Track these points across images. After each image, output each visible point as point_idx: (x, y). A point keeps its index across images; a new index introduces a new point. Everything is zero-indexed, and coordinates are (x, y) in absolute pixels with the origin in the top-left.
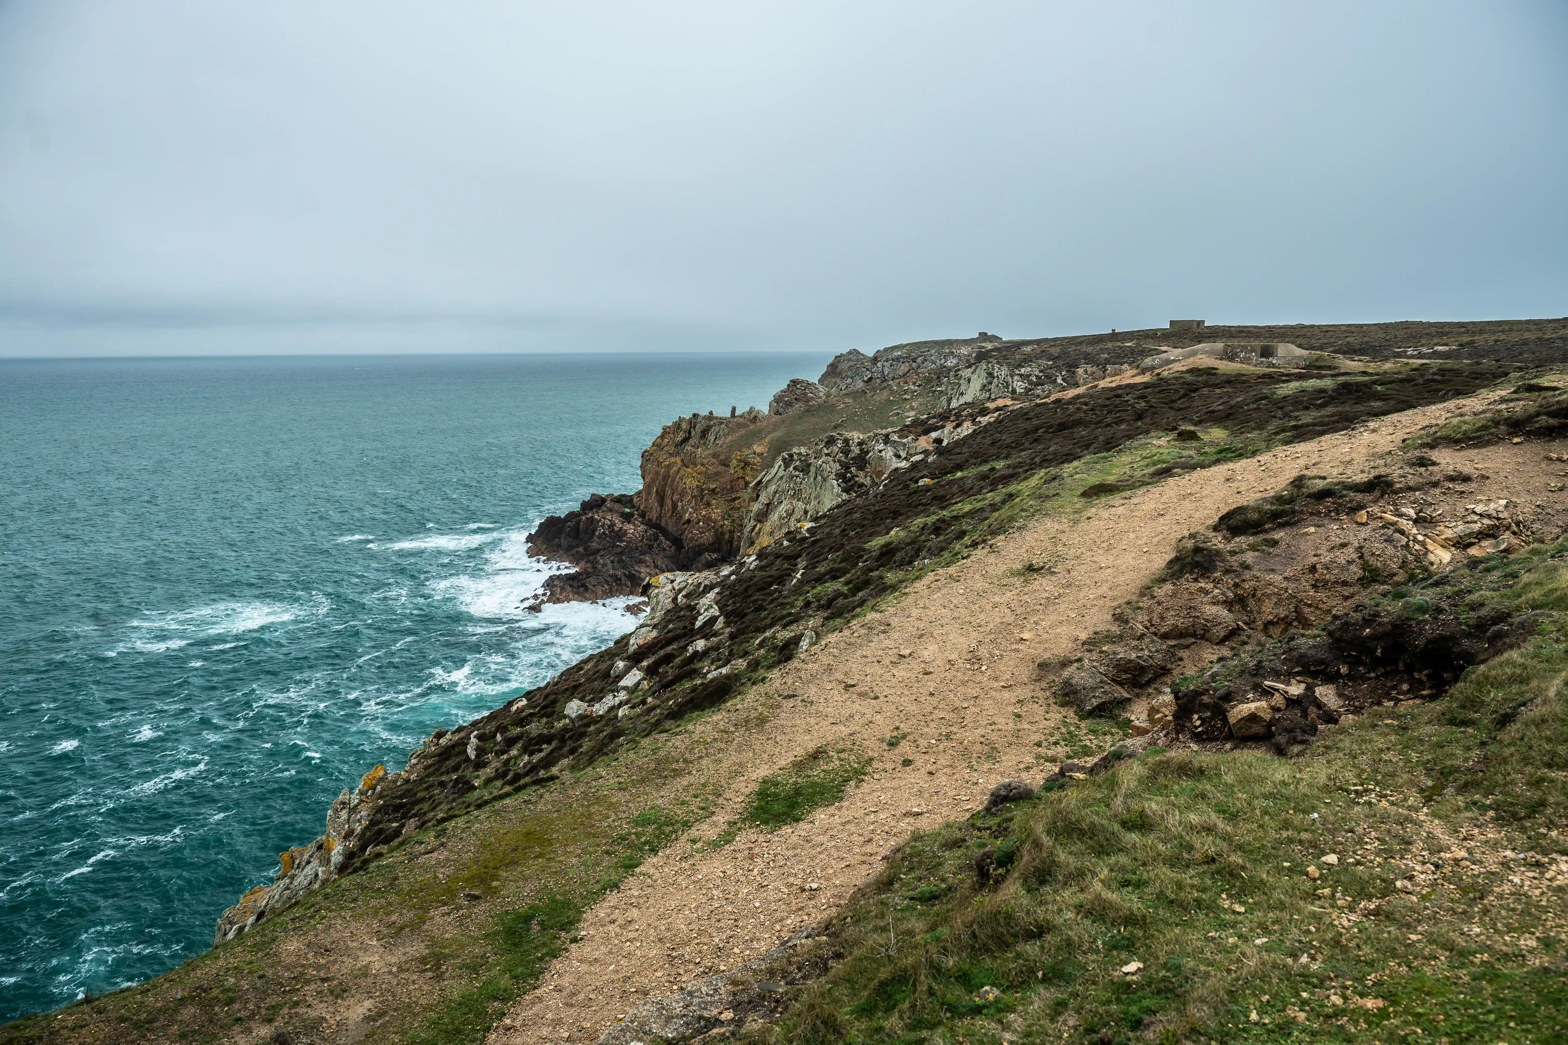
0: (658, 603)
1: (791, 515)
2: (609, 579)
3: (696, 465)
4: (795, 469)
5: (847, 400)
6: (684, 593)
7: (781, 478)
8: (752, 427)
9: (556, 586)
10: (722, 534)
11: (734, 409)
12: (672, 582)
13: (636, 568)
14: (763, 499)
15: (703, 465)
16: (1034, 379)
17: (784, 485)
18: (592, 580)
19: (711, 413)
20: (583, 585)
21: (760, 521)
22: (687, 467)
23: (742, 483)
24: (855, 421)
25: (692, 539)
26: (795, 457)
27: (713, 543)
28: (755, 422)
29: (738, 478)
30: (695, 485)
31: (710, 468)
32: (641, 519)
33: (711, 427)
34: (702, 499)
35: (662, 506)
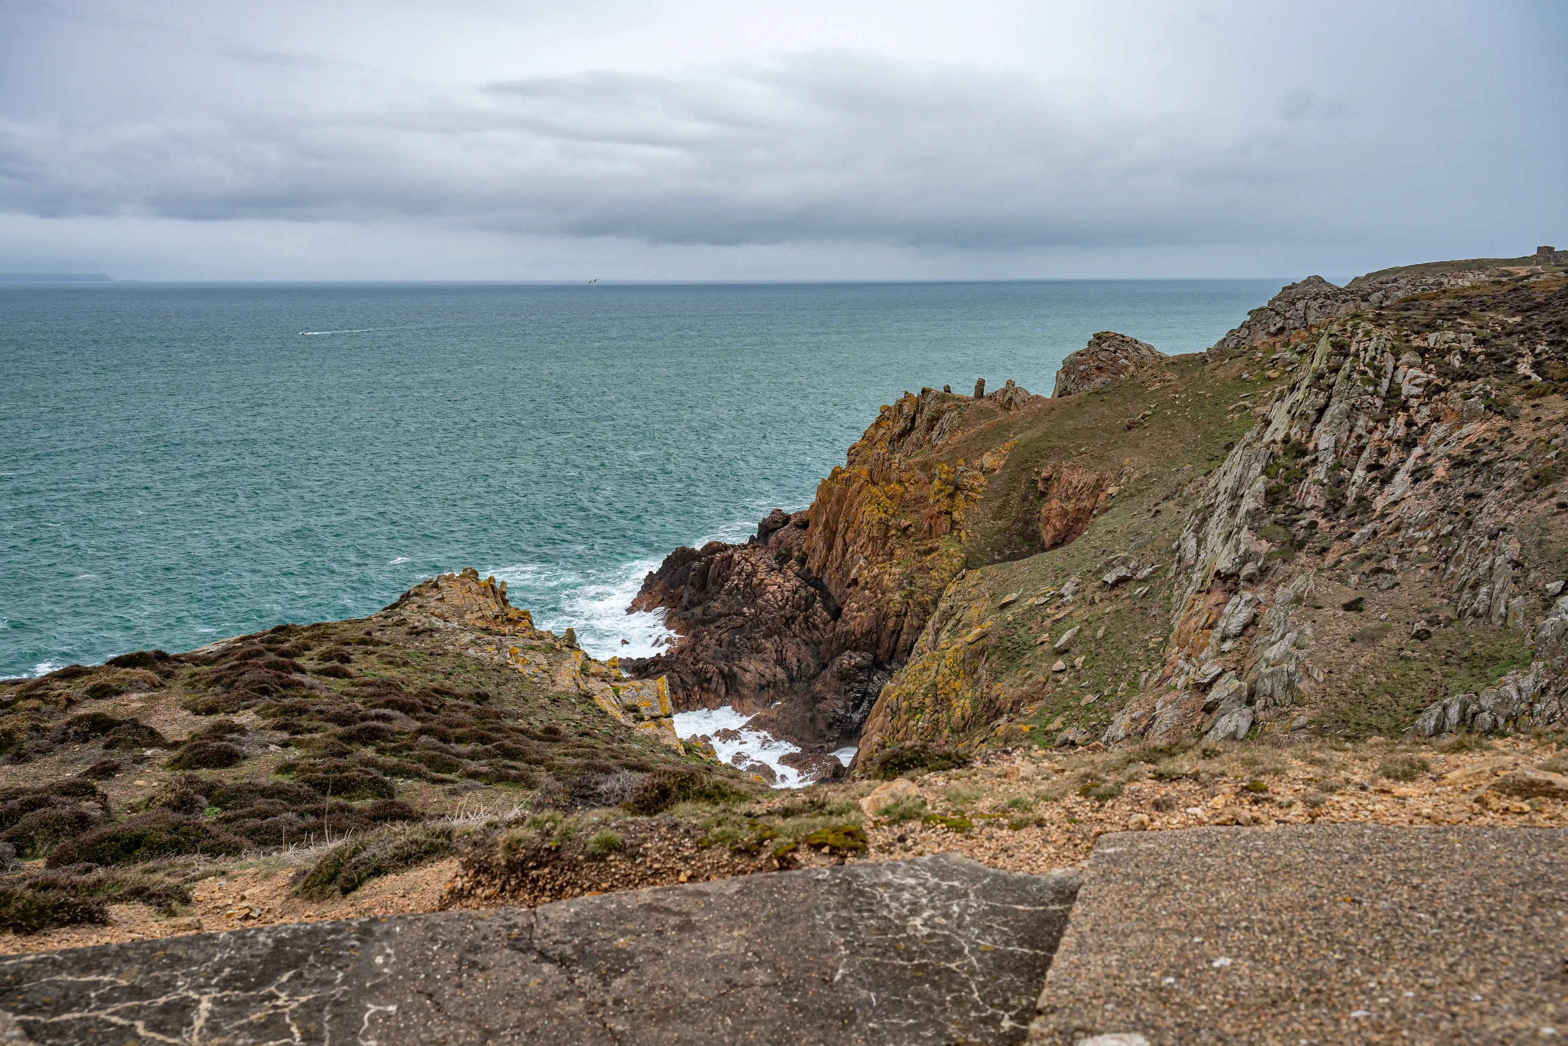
3: (889, 481)
5: (1168, 376)
8: (1002, 417)
10: (886, 617)
11: (981, 384)
13: (744, 662)
15: (900, 482)
19: (947, 389)
22: (875, 484)
23: (946, 522)
24: (1165, 418)
27: (869, 632)
28: (1009, 409)
29: (940, 513)
30: (876, 518)
31: (911, 489)
32: (797, 568)
33: (944, 413)
34: (885, 544)
35: (830, 547)
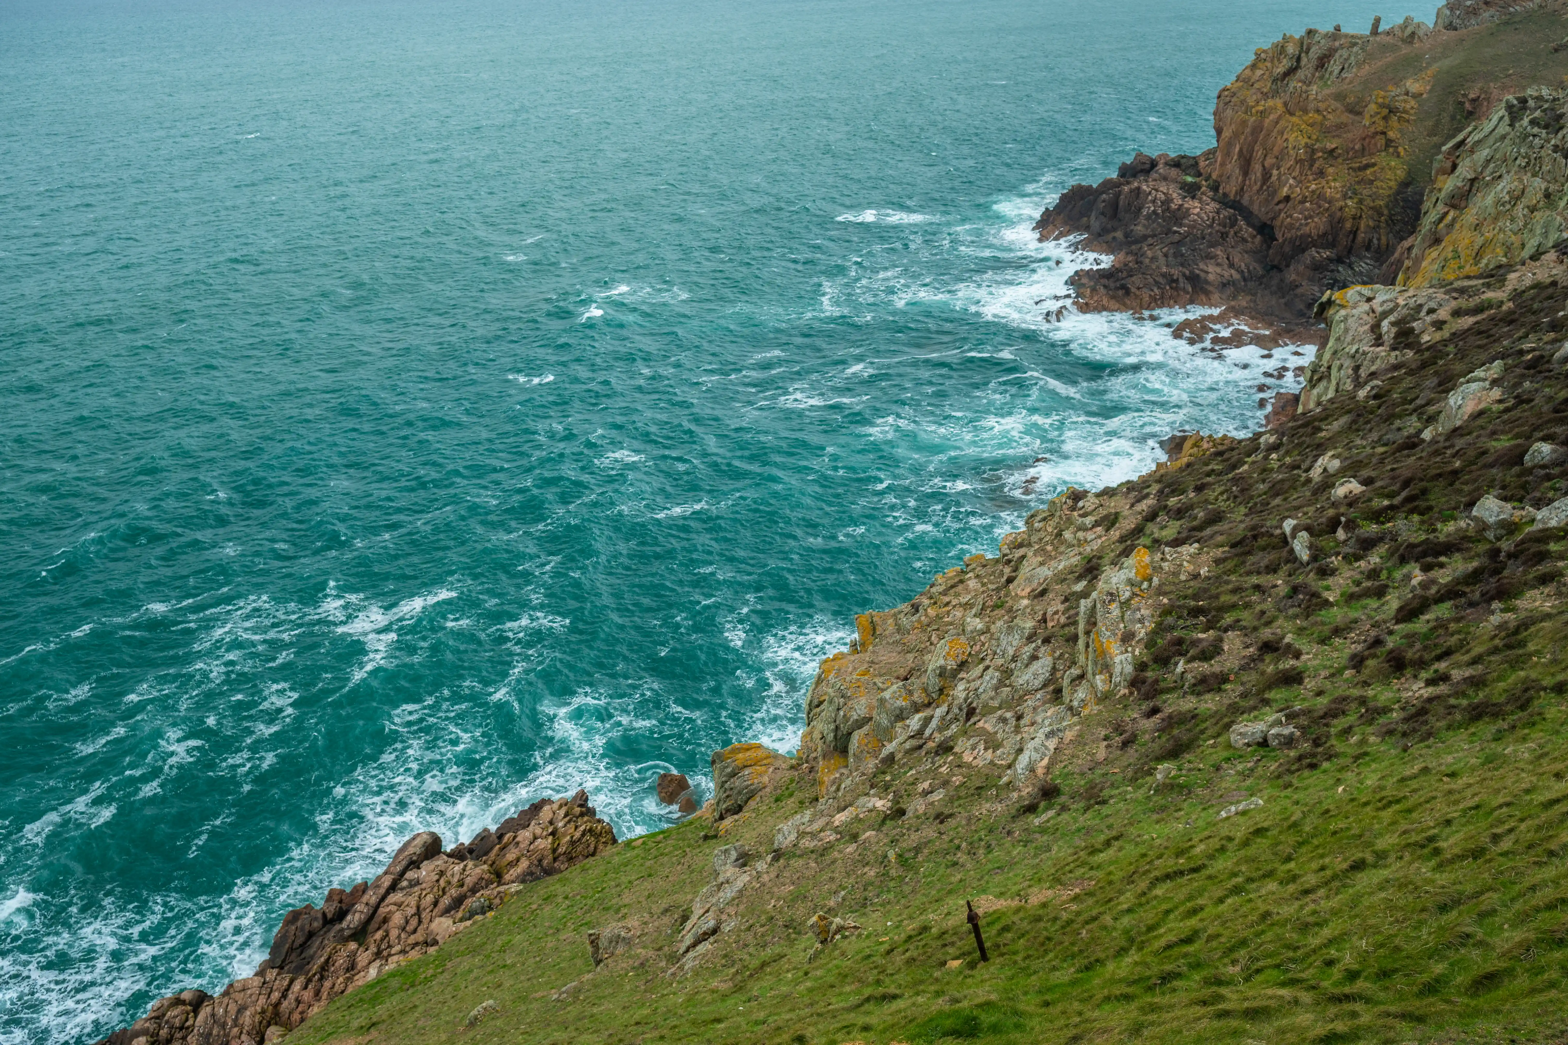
1: (1518, 198)
2: (1161, 280)
3: (1305, 111)
4: (1533, 122)
6: (1392, 318)
7: (1503, 137)
8: (1405, 50)
9: (1083, 285)
10: (1341, 220)
11: (1377, 21)
12: (1369, 300)
13: (1202, 266)
14: (1465, 170)
15: (1318, 111)
17: (1507, 148)
18: (1137, 280)
19: (1337, 28)
20: (1124, 287)
21: (1454, 207)
22: (1292, 114)
23: (1381, 141)
25: (1291, 227)
26: (1531, 103)
27: (1325, 234)
28: (1411, 43)
29: (1376, 133)
30: (1303, 143)
31: (1330, 116)
32: (1211, 194)
33: (1336, 50)
34: (1312, 166)
35: (1246, 173)
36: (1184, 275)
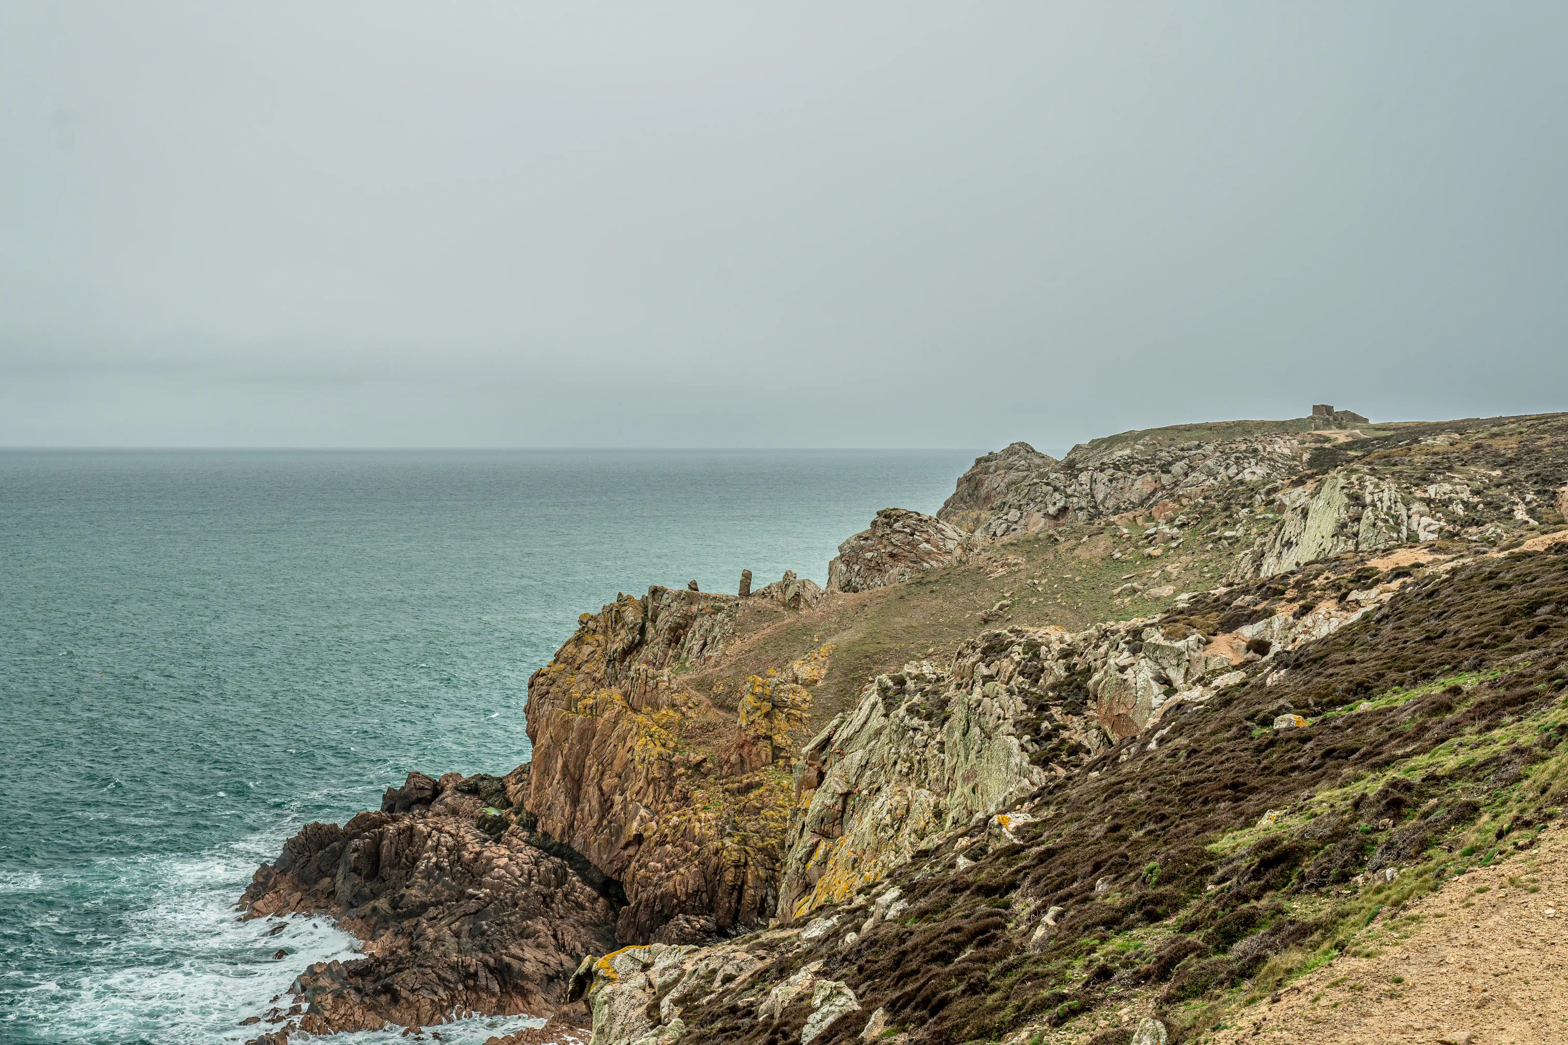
0: (612, 1017)
1: (902, 820)
2: (449, 975)
3: (656, 707)
4: (911, 711)
5: (1011, 559)
6: (675, 994)
7: (878, 733)
8: (789, 618)
9: (323, 990)
10: (719, 870)
11: (747, 577)
12: (646, 967)
13: (514, 950)
14: (834, 782)
15: (673, 706)
16: (1460, 510)
17: (884, 749)
18: (409, 977)
19: (693, 586)
20: (388, 989)
21: (826, 835)
22: (635, 710)
23: (765, 750)
24: (1030, 607)
25: (646, 883)
26: (910, 685)
27: (697, 892)
28: (796, 608)
29: (758, 738)
30: (655, 753)
31: (691, 713)
32: (525, 834)
33: (694, 618)
34: (671, 788)
35: (575, 801)
36: (486, 965)
